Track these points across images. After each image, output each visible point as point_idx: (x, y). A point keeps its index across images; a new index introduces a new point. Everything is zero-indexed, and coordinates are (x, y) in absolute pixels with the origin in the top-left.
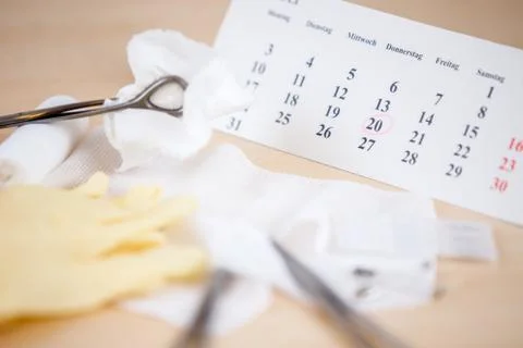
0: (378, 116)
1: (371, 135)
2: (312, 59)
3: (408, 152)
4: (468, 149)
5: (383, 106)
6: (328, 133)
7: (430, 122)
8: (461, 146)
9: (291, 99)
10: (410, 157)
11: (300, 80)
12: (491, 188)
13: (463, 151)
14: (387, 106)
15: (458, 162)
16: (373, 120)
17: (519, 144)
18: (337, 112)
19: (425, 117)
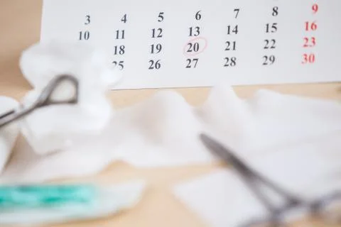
0: (194, 40)
1: (193, 55)
2: (125, 16)
3: (227, 59)
4: (274, 41)
5: (194, 31)
6: (158, 65)
7: (236, 32)
8: (267, 41)
9: (118, 50)
10: (230, 61)
11: (120, 34)
12: (303, 63)
13: (270, 44)
14: (198, 32)
15: (269, 53)
16: (191, 44)
17: (313, 24)
18: (160, 48)
19: (231, 29)
